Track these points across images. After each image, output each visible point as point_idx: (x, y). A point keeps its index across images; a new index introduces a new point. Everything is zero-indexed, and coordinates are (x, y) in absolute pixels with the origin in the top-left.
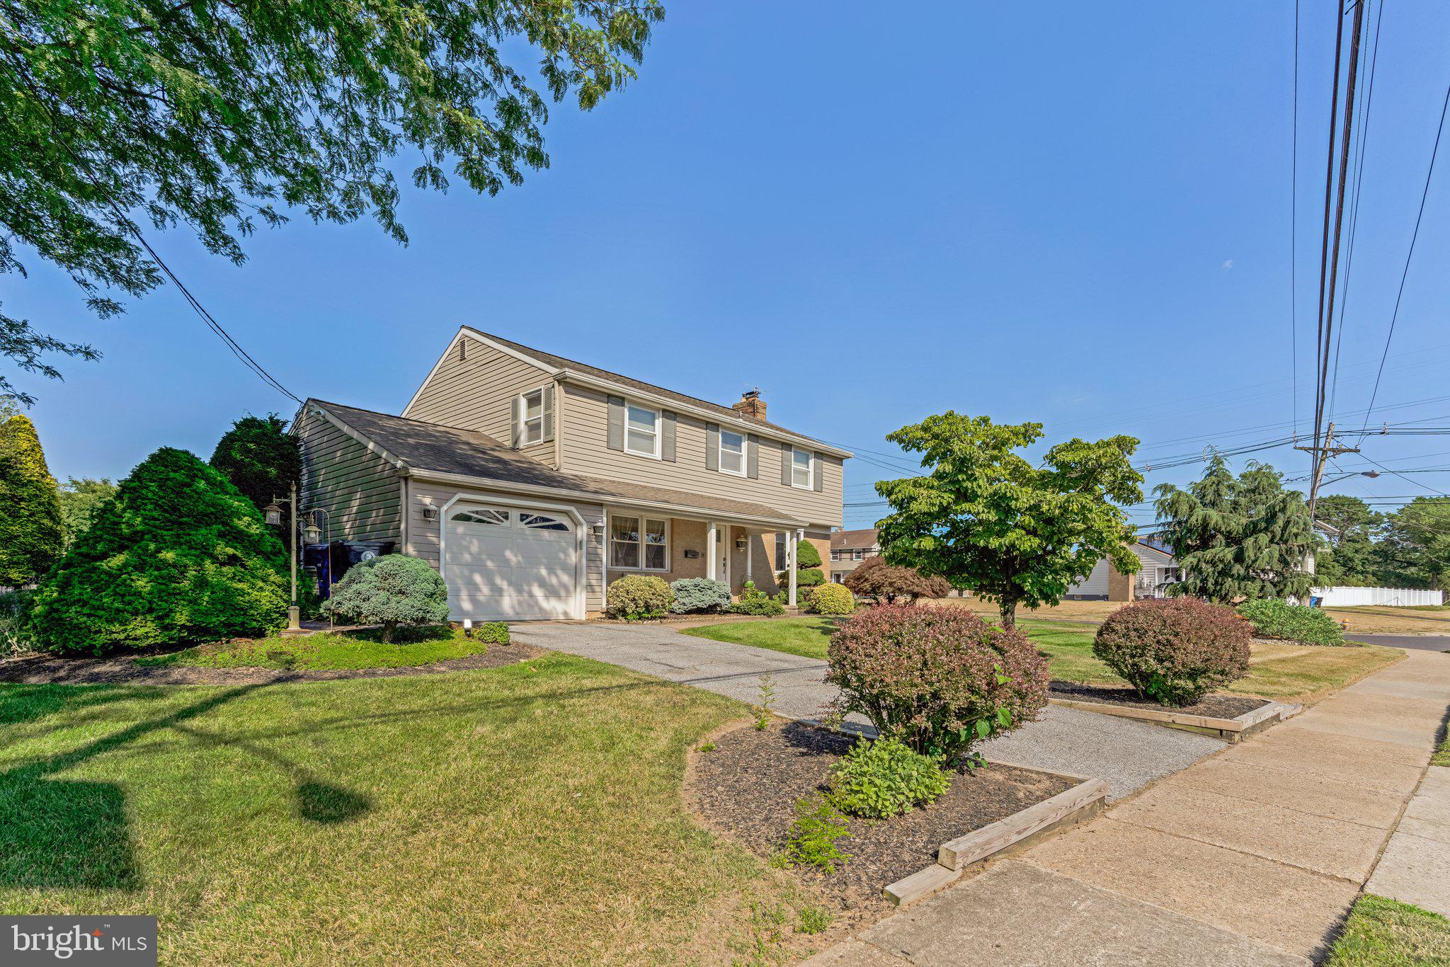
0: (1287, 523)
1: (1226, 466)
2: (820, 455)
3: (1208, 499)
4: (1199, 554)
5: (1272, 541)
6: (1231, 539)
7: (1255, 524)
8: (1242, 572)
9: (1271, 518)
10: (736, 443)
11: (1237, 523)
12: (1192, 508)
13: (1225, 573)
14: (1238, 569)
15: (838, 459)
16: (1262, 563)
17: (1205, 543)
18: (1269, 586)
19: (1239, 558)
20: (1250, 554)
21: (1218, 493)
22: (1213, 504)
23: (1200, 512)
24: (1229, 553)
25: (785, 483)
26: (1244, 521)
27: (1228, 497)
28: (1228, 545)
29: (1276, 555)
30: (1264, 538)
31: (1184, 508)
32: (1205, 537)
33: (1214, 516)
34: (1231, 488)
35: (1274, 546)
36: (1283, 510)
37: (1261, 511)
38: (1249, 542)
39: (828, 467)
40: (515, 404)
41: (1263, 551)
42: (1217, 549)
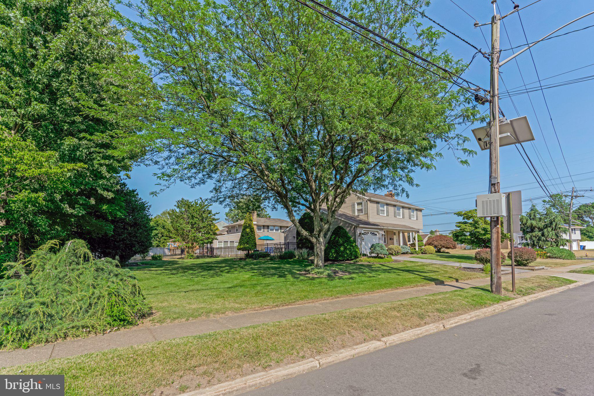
0: (556, 224)
1: (536, 207)
2: (417, 210)
3: (532, 217)
4: (531, 234)
5: (552, 230)
6: (540, 230)
7: (547, 225)
8: (545, 239)
9: (551, 223)
10: (399, 209)
11: (541, 224)
12: (527, 220)
13: (539, 239)
14: (543, 238)
15: (421, 210)
16: (550, 236)
17: (532, 231)
18: (553, 243)
19: (543, 235)
20: (546, 233)
21: (534, 216)
22: (533, 219)
23: (529, 222)
24: (540, 234)
25: (410, 218)
26: (543, 224)
27: (538, 216)
28: (539, 231)
29: (554, 234)
30: (550, 229)
31: (525, 221)
32: (532, 229)
33: (534, 223)
34: (539, 214)
35: (553, 231)
36: (554, 221)
37: (547, 221)
38: (545, 230)
39: (419, 213)
40: (354, 205)
41: (550, 233)
42: (536, 233)
